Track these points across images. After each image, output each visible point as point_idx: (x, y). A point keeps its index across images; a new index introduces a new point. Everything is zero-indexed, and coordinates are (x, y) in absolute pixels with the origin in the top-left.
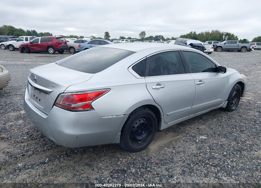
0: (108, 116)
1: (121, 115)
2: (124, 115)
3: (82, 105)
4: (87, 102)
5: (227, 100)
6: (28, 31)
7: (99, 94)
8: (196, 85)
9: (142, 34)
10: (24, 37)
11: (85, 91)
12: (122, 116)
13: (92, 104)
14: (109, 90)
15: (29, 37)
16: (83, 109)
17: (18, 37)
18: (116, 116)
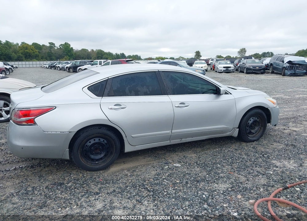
0: (56, 132)
1: (65, 132)
2: (69, 132)
3: (25, 120)
4: (31, 118)
5: (237, 128)
6: (116, 54)
7: (43, 111)
8: (174, 108)
9: (242, 52)
10: (99, 61)
11: (29, 108)
12: (67, 133)
13: (36, 120)
14: (54, 108)
15: (102, 61)
16: (26, 124)
17: (93, 61)
18: (61, 132)
